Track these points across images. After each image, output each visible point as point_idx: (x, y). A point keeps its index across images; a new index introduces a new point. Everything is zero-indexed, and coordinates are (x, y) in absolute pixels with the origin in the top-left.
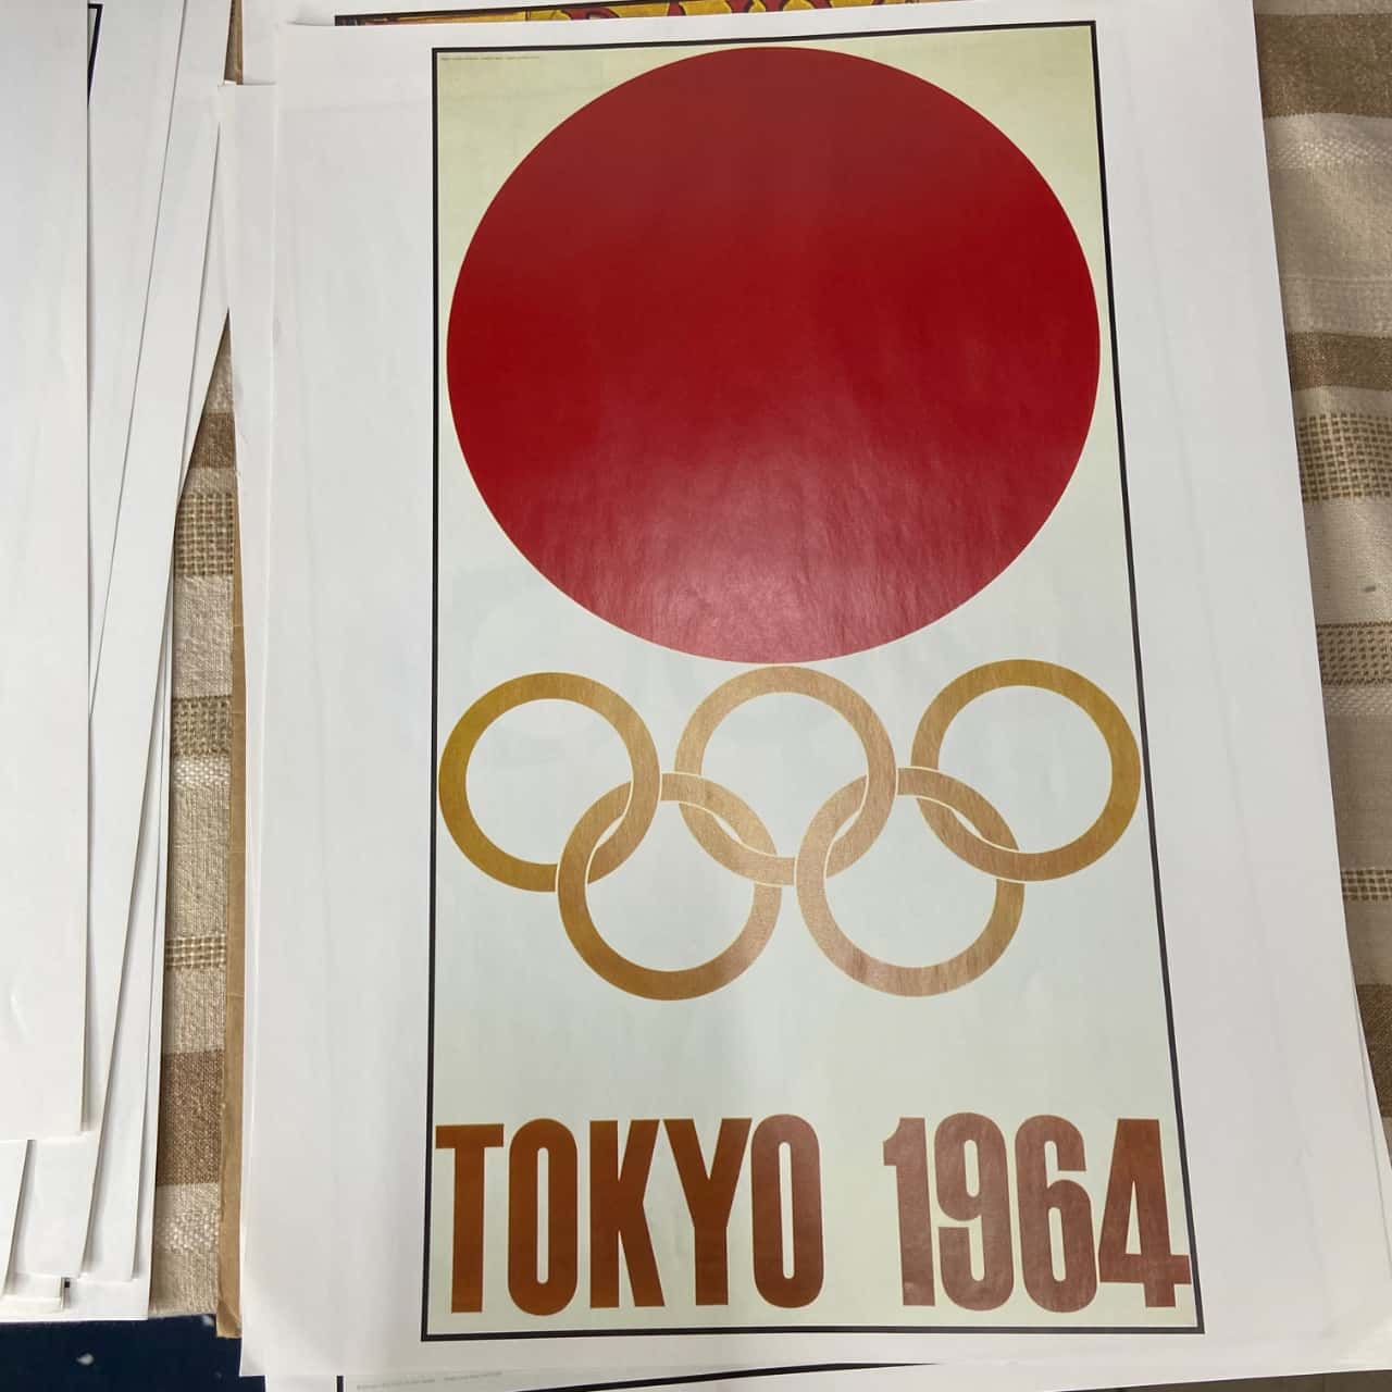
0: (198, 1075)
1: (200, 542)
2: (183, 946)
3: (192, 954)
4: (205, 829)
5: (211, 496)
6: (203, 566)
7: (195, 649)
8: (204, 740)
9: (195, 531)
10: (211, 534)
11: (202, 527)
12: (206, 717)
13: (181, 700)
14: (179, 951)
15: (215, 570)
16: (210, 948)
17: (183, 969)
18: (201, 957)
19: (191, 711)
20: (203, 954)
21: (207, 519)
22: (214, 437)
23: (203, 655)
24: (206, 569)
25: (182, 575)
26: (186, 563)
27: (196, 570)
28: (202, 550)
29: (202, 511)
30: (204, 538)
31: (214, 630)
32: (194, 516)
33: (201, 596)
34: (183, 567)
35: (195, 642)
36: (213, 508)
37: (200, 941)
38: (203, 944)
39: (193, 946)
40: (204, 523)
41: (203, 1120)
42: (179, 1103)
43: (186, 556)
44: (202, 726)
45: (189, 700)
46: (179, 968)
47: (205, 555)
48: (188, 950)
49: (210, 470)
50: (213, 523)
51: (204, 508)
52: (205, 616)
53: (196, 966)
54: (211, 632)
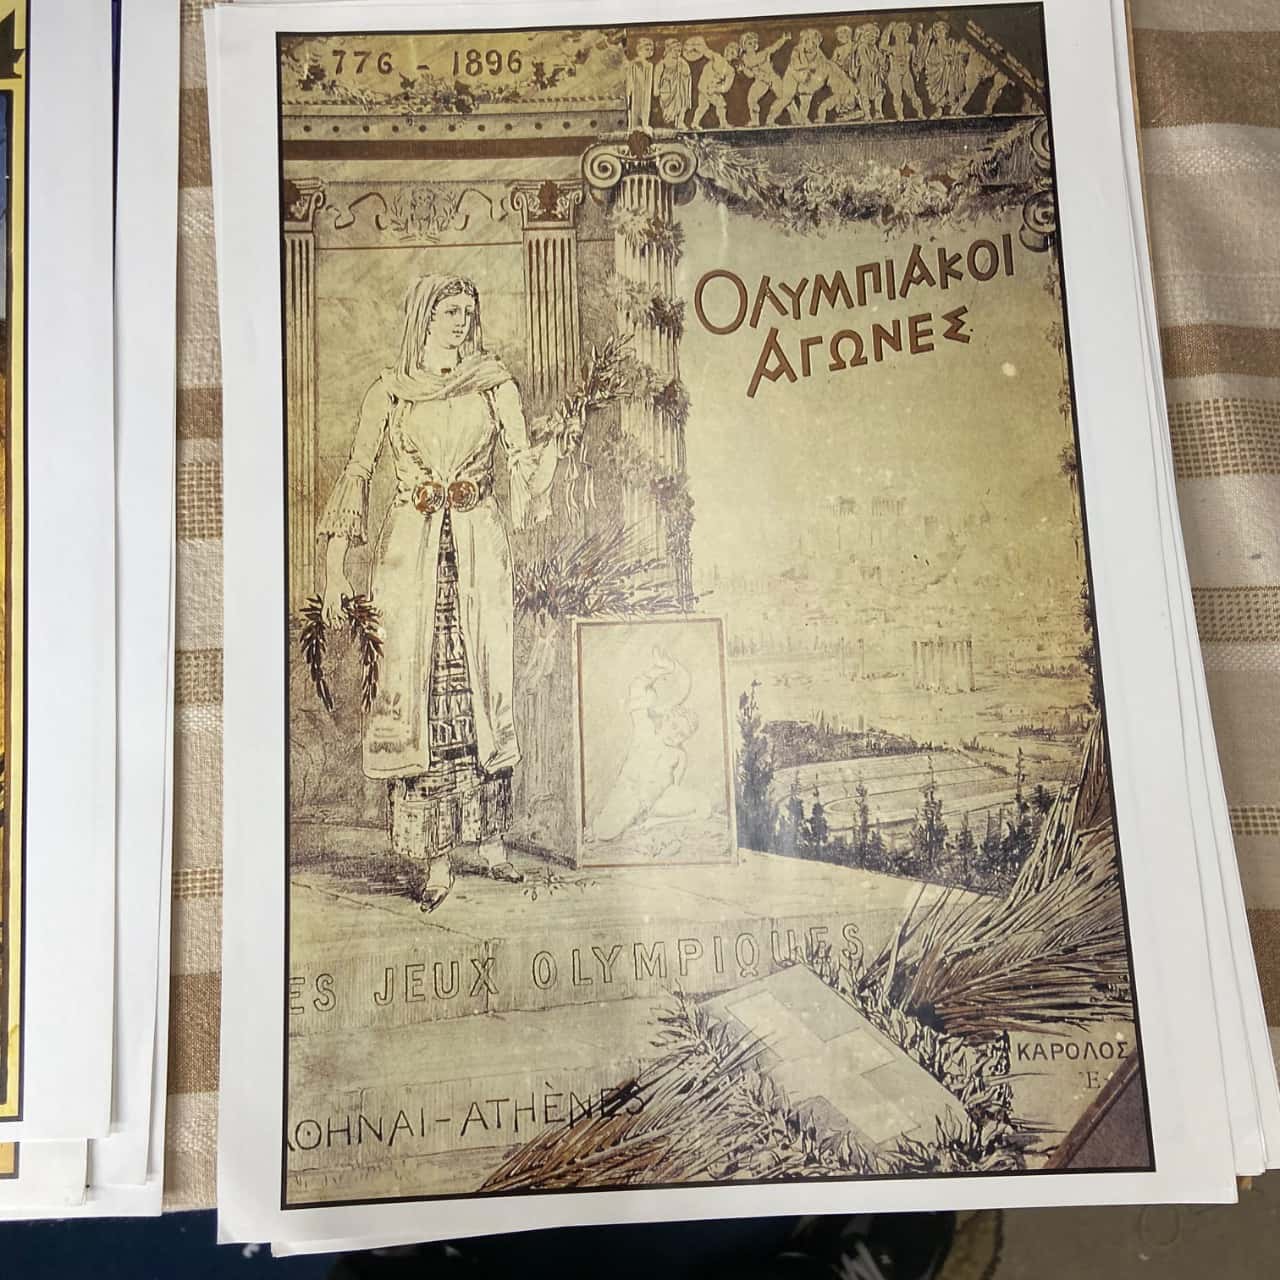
0: (205, 994)
1: (200, 507)
2: (189, 877)
3: (198, 884)
4: (209, 770)
5: (210, 465)
6: (203, 529)
7: (197, 606)
8: (206, 689)
9: (195, 496)
10: (210, 500)
11: (201, 493)
12: (208, 667)
13: (185, 652)
14: (186, 881)
15: (214, 532)
16: (214, 879)
17: (189, 898)
18: (206, 887)
19: (193, 662)
20: (207, 884)
21: (206, 486)
22: (212, 410)
23: (204, 610)
24: (206, 532)
25: (183, 538)
26: (187, 526)
27: (197, 532)
28: (202, 514)
29: (201, 479)
30: (204, 503)
31: (214, 588)
32: (194, 483)
33: (203, 557)
34: (185, 529)
35: (197, 599)
36: (212, 475)
37: (205, 872)
38: (207, 875)
39: (198, 877)
40: (203, 489)
41: (210, 1034)
42: (188, 1019)
43: (187, 519)
44: (203, 676)
45: (192, 652)
46: (185, 897)
47: (205, 518)
48: (193, 881)
49: (208, 440)
50: (212, 489)
51: (203, 475)
52: (205, 574)
53: (202, 895)
54: (211, 591)
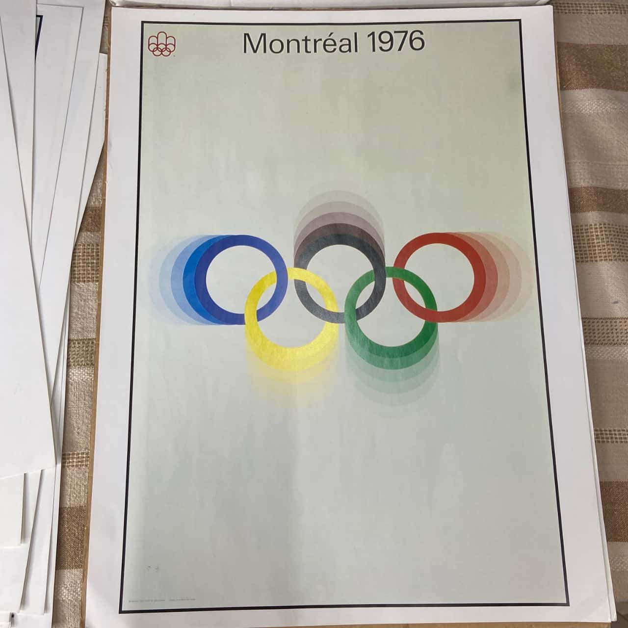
0: (76, 517)
1: (83, 266)
2: (71, 456)
3: (75, 460)
4: (83, 401)
5: (89, 245)
6: (84, 277)
7: (80, 317)
8: (83, 359)
9: (81, 261)
10: (89, 263)
11: (84, 259)
12: (84, 348)
13: (73, 340)
14: (68, 458)
15: (90, 280)
16: (83, 457)
17: (70, 467)
18: (79, 462)
19: (77, 345)
20: (80, 460)
21: (87, 256)
22: (91, 217)
23: (83, 319)
24: (86, 279)
25: (74, 281)
26: (76, 276)
27: (81, 279)
28: (84, 270)
29: (84, 252)
30: (85, 265)
31: (89, 308)
32: (81, 254)
33: (83, 292)
34: (75, 278)
35: (80, 313)
36: (90, 251)
37: (79, 454)
38: (80, 455)
39: (75, 456)
40: (85, 258)
41: (78, 539)
42: (67, 530)
43: (76, 273)
44: (82, 353)
45: (76, 340)
46: (68, 466)
47: (85, 272)
48: (73, 458)
49: (89, 233)
50: (90, 258)
51: (86, 251)
52: (85, 301)
53: (77, 466)
54: (87, 309)
